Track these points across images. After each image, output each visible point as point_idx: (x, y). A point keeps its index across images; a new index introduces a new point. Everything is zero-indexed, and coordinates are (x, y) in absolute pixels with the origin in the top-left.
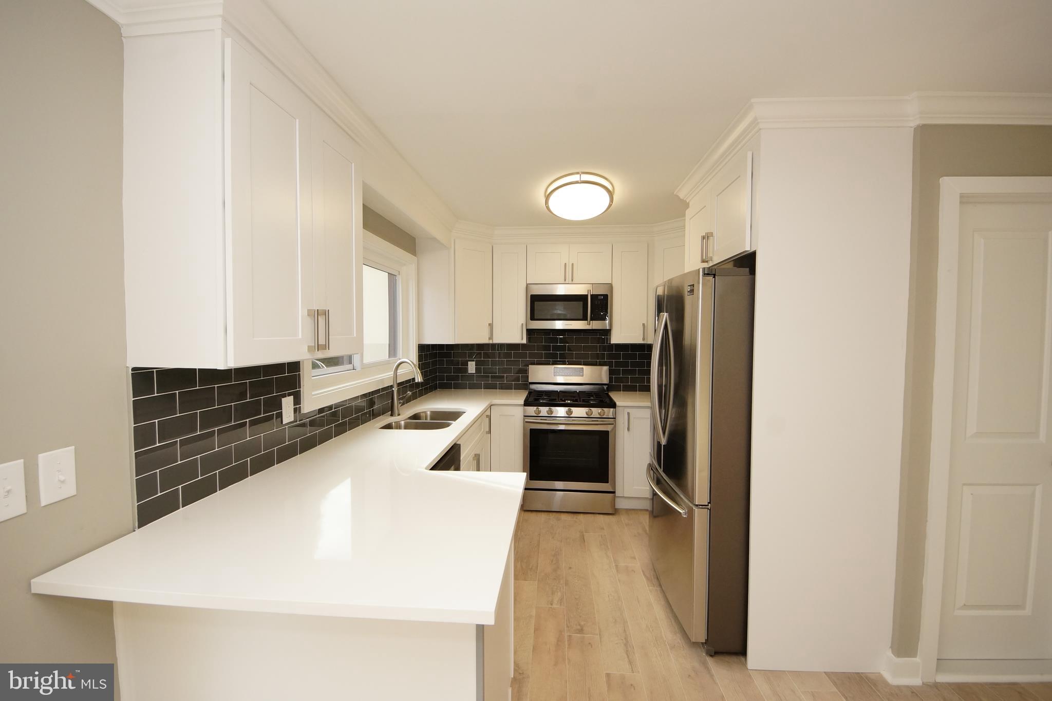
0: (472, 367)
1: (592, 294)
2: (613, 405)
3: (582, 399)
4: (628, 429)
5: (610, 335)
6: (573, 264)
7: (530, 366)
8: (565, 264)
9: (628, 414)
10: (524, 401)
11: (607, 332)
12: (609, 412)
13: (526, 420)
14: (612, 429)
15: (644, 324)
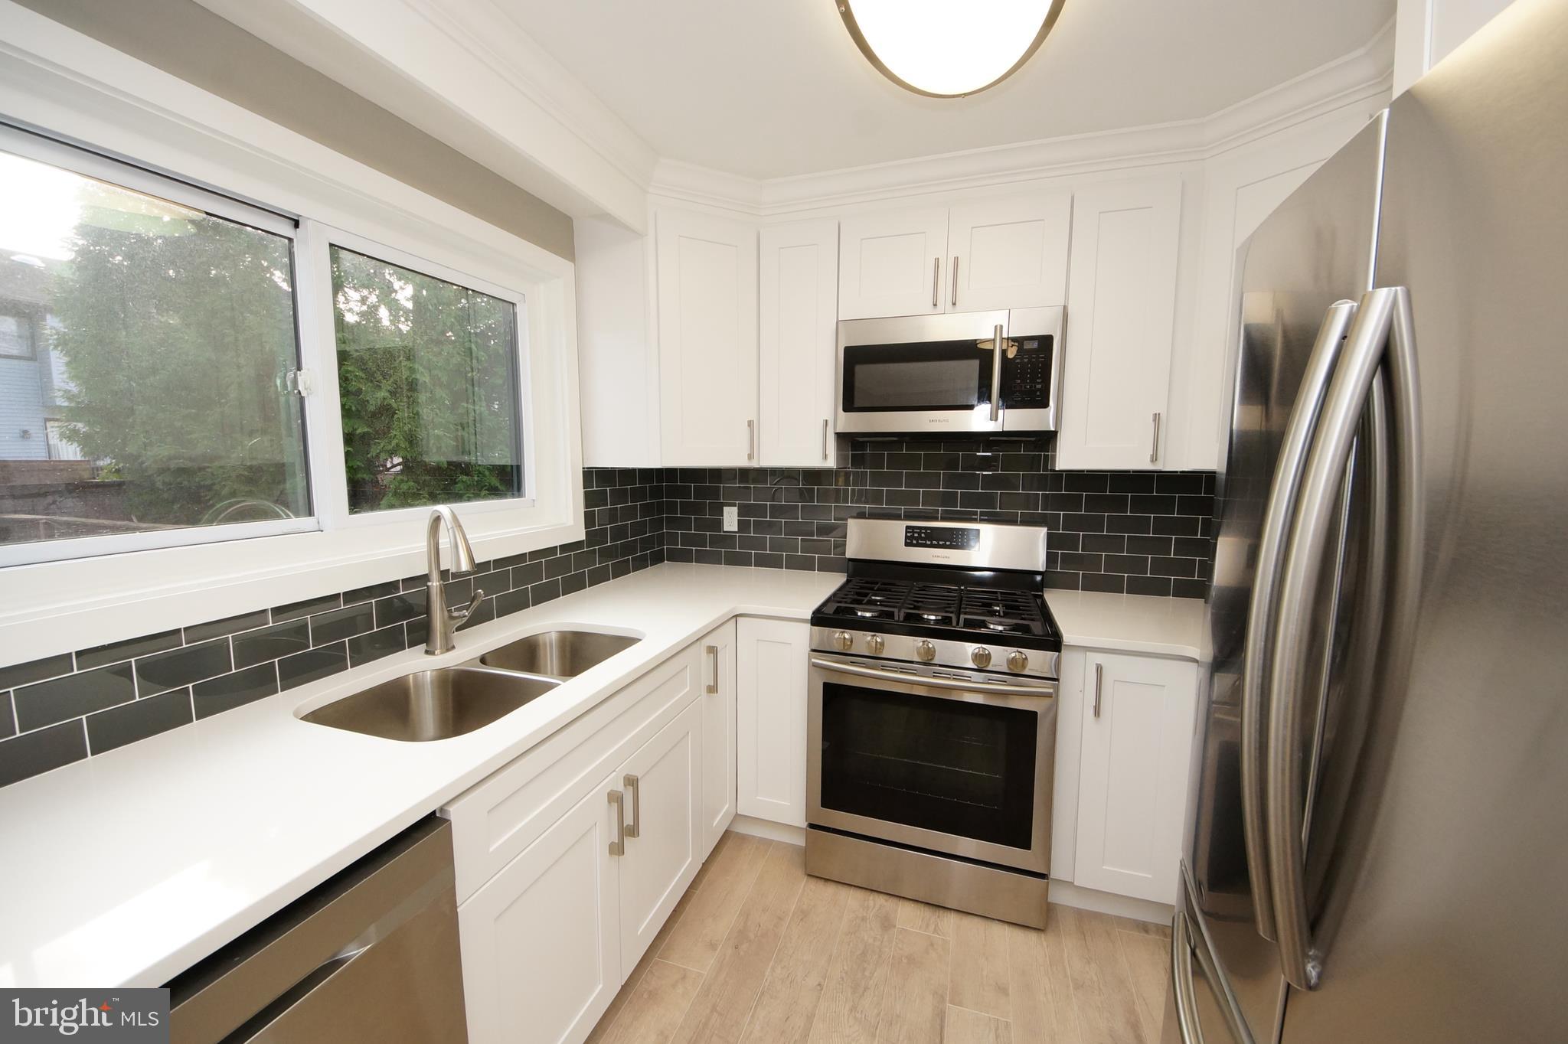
0: (730, 519)
1: (1005, 335)
2: (1053, 642)
3: (962, 617)
4: (1097, 712)
5: (1054, 450)
6: (956, 259)
7: (849, 520)
8: (937, 260)
9: (1099, 669)
10: (814, 613)
11: (1046, 440)
12: (1037, 659)
13: (813, 660)
14: (1049, 709)
15: (1157, 418)
